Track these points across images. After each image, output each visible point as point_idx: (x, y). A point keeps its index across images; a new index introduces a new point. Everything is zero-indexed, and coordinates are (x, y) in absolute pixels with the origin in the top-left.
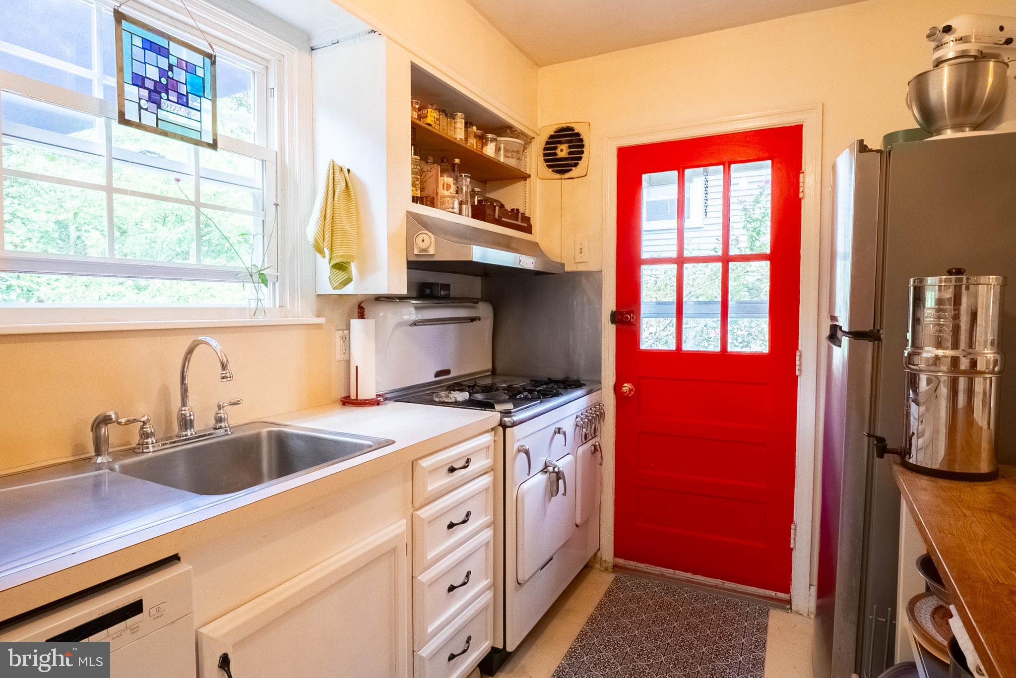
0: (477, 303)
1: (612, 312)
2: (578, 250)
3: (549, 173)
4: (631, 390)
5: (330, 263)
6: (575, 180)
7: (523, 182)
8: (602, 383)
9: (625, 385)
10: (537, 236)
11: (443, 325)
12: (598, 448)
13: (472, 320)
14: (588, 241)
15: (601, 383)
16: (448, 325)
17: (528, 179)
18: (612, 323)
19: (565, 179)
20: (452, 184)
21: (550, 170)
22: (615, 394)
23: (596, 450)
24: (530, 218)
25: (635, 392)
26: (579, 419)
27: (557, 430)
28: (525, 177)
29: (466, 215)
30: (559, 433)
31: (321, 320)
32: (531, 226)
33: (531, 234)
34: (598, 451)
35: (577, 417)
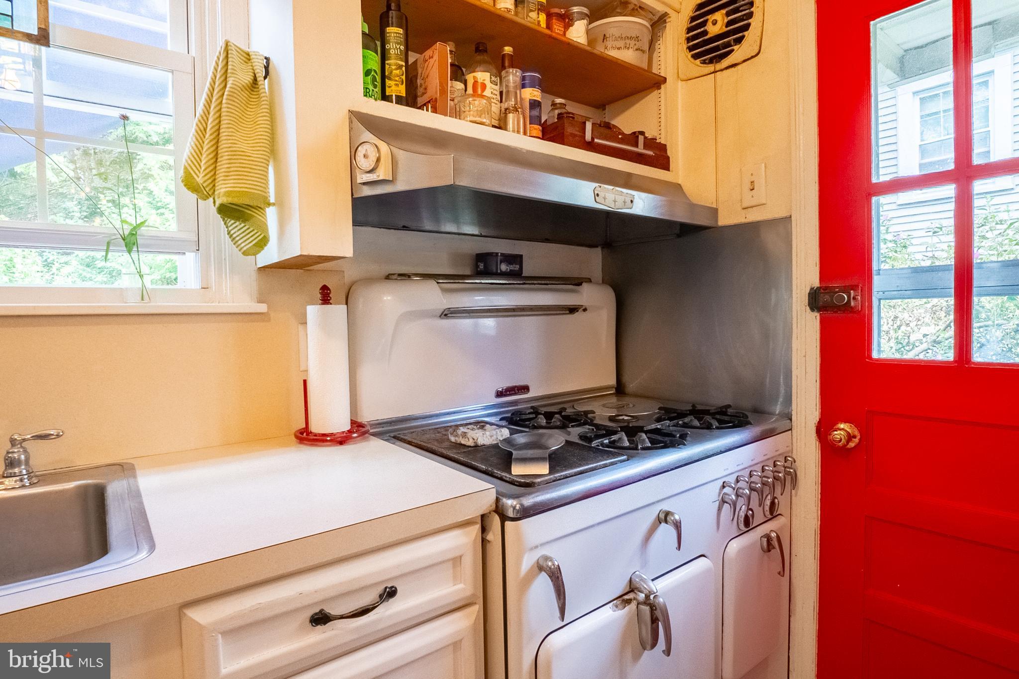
0: (580, 284)
1: (812, 289)
2: (748, 186)
3: (697, 67)
4: (850, 437)
5: (215, 206)
6: (739, 67)
7: (656, 92)
8: (794, 418)
9: (842, 426)
10: (679, 172)
11: (513, 318)
12: (776, 543)
13: (572, 310)
14: (765, 167)
15: (791, 420)
16: (522, 318)
17: (662, 86)
18: (812, 309)
19: (722, 70)
20: (488, 82)
21: (698, 62)
22: (820, 442)
23: (770, 547)
24: (665, 145)
25: (860, 440)
26: (727, 490)
27: (662, 516)
28: (658, 82)
29: (513, 131)
30: (666, 522)
31: (263, 308)
32: (668, 158)
33: (669, 170)
34: (774, 548)
35: (724, 487)
